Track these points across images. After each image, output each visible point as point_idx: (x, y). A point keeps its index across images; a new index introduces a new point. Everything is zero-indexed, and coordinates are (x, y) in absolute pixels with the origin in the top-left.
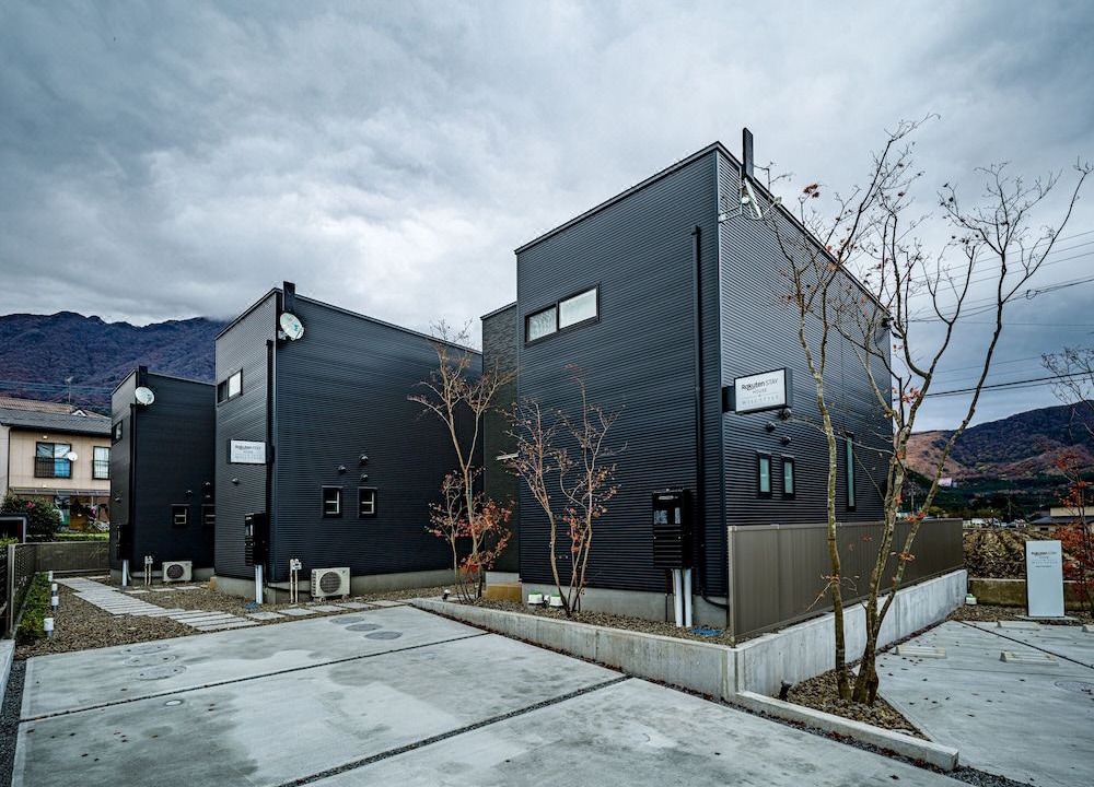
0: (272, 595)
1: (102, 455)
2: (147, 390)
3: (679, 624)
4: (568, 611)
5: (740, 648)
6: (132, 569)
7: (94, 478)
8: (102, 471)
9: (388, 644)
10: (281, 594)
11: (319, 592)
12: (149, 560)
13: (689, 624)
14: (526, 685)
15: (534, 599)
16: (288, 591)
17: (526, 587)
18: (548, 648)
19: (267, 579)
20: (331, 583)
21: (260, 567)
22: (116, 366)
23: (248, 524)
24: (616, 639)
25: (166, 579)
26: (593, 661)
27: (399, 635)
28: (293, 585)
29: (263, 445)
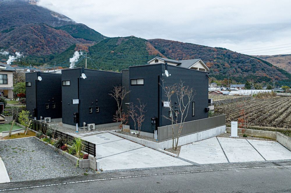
0: (80, 129)
3: (155, 139)
4: (138, 136)
5: (159, 143)
9: (108, 141)
10: (82, 129)
11: (89, 129)
12: (41, 117)
13: (156, 139)
14: (130, 147)
15: (132, 133)
17: (131, 130)
18: (134, 142)
19: (79, 126)
20: (92, 127)
21: (77, 123)
24: (144, 141)
26: (141, 144)
27: (109, 139)
28: (84, 127)
29: (78, 100)
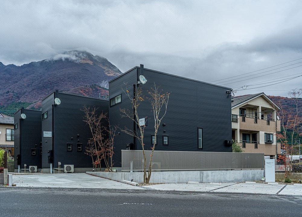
0: (54, 171)
1: (9, 132)
2: (24, 114)
6: (21, 168)
7: (6, 141)
8: (9, 138)
10: (56, 171)
11: (65, 171)
12: (25, 165)
16: (58, 170)
19: (53, 167)
20: (69, 169)
21: (51, 164)
22: (9, 86)
23: (48, 152)
25: (30, 171)
29: (51, 132)
